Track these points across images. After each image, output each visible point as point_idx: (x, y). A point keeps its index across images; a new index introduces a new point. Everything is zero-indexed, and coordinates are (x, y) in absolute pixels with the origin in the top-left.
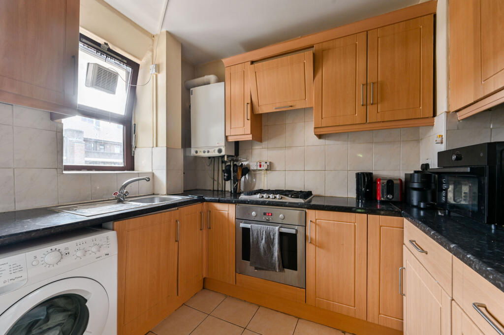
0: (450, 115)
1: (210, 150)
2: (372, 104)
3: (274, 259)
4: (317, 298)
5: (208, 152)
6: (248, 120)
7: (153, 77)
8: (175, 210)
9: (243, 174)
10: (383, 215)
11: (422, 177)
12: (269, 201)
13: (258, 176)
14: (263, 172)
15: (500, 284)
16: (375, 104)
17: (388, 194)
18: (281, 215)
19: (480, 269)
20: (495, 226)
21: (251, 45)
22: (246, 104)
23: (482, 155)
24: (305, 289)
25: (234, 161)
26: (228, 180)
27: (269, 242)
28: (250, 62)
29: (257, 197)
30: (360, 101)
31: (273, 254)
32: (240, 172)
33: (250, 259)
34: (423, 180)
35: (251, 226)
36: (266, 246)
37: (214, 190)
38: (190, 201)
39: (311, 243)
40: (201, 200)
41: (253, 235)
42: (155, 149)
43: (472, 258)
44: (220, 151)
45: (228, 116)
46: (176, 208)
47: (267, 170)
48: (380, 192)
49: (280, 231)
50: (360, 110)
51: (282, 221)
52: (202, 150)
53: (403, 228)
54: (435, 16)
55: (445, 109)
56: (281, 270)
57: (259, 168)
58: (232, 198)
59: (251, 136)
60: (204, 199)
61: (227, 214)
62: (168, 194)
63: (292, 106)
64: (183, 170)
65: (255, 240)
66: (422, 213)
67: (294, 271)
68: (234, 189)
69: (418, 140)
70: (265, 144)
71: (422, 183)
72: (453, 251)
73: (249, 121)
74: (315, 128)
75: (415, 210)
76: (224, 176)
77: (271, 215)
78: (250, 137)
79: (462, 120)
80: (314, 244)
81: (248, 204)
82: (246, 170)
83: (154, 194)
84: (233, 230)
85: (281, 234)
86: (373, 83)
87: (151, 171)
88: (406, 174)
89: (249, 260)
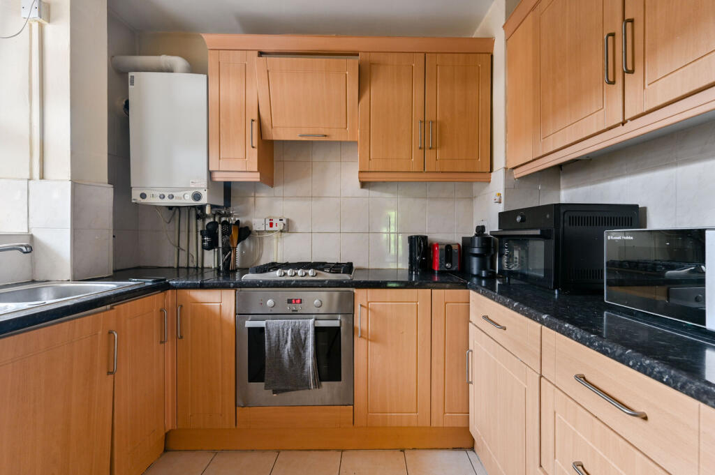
0: (509, 171)
1: (175, 194)
2: (430, 149)
3: (306, 370)
4: (370, 414)
5: (172, 197)
6: (253, 147)
7: (31, 25)
8: (106, 310)
9: (241, 239)
10: (449, 289)
11: (482, 242)
12: (297, 281)
13: (266, 241)
14: (274, 235)
15: (607, 350)
16: (433, 149)
17: (446, 263)
18: (316, 301)
19: (582, 337)
20: (559, 291)
21: (256, 25)
22: (249, 122)
23: (548, 216)
24: (353, 405)
25: (221, 216)
26: (209, 249)
27: (299, 345)
28: (256, 52)
29: (276, 275)
30: (417, 143)
31: (303, 365)
32: (235, 234)
33: (266, 378)
34: (484, 244)
35: (266, 324)
36: (293, 353)
37: (178, 268)
38: (140, 289)
39: (361, 337)
40: (162, 287)
41: (269, 338)
42: (36, 185)
43: (571, 328)
44: (197, 196)
45: (214, 136)
46: (108, 306)
47: (281, 231)
48: (437, 261)
49: (316, 325)
50: (417, 154)
51: (318, 310)
52: (158, 194)
53: (469, 303)
54: (492, 56)
55: (503, 165)
56: (318, 386)
57: (268, 228)
58: (221, 278)
59: (258, 175)
60: (168, 283)
61: (219, 307)
62: (75, 279)
63: (326, 136)
64: (112, 231)
65: (273, 345)
66: (483, 282)
67: (336, 383)
68: (224, 264)
69: (471, 198)
70: (278, 190)
71: (482, 247)
72: (546, 322)
73: (256, 151)
74: (360, 172)
75: (475, 280)
76: (203, 241)
77: (301, 303)
78: (256, 177)
79: (518, 178)
80: (365, 338)
81: (259, 287)
82: (245, 232)
83: (33, 281)
84: (229, 335)
85: (318, 330)
86: (432, 122)
87: (25, 230)
88: (463, 238)
89: (263, 381)
